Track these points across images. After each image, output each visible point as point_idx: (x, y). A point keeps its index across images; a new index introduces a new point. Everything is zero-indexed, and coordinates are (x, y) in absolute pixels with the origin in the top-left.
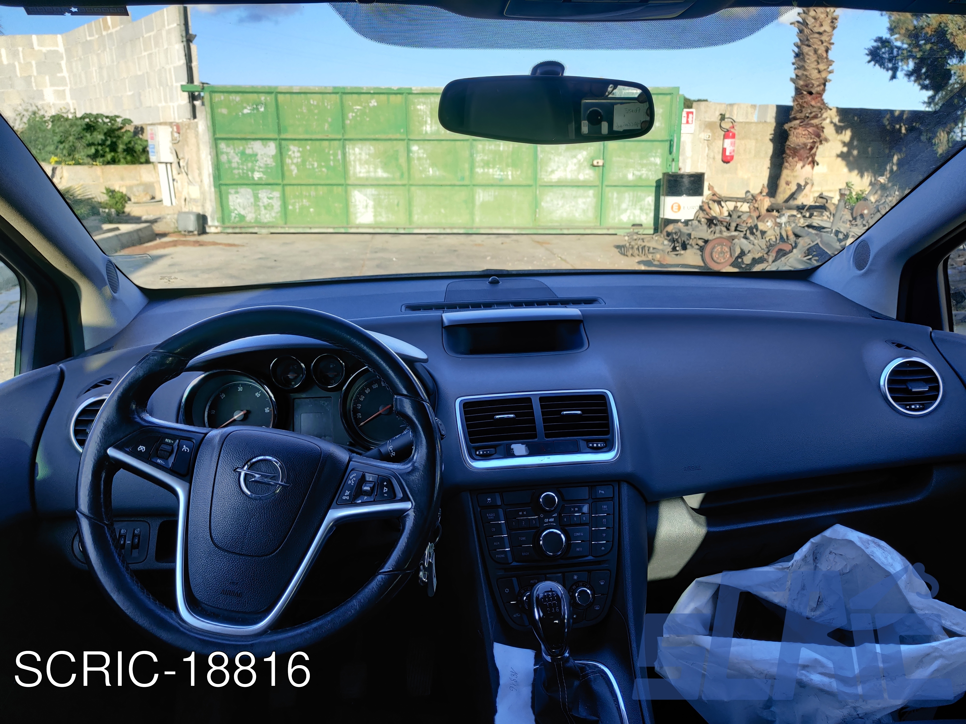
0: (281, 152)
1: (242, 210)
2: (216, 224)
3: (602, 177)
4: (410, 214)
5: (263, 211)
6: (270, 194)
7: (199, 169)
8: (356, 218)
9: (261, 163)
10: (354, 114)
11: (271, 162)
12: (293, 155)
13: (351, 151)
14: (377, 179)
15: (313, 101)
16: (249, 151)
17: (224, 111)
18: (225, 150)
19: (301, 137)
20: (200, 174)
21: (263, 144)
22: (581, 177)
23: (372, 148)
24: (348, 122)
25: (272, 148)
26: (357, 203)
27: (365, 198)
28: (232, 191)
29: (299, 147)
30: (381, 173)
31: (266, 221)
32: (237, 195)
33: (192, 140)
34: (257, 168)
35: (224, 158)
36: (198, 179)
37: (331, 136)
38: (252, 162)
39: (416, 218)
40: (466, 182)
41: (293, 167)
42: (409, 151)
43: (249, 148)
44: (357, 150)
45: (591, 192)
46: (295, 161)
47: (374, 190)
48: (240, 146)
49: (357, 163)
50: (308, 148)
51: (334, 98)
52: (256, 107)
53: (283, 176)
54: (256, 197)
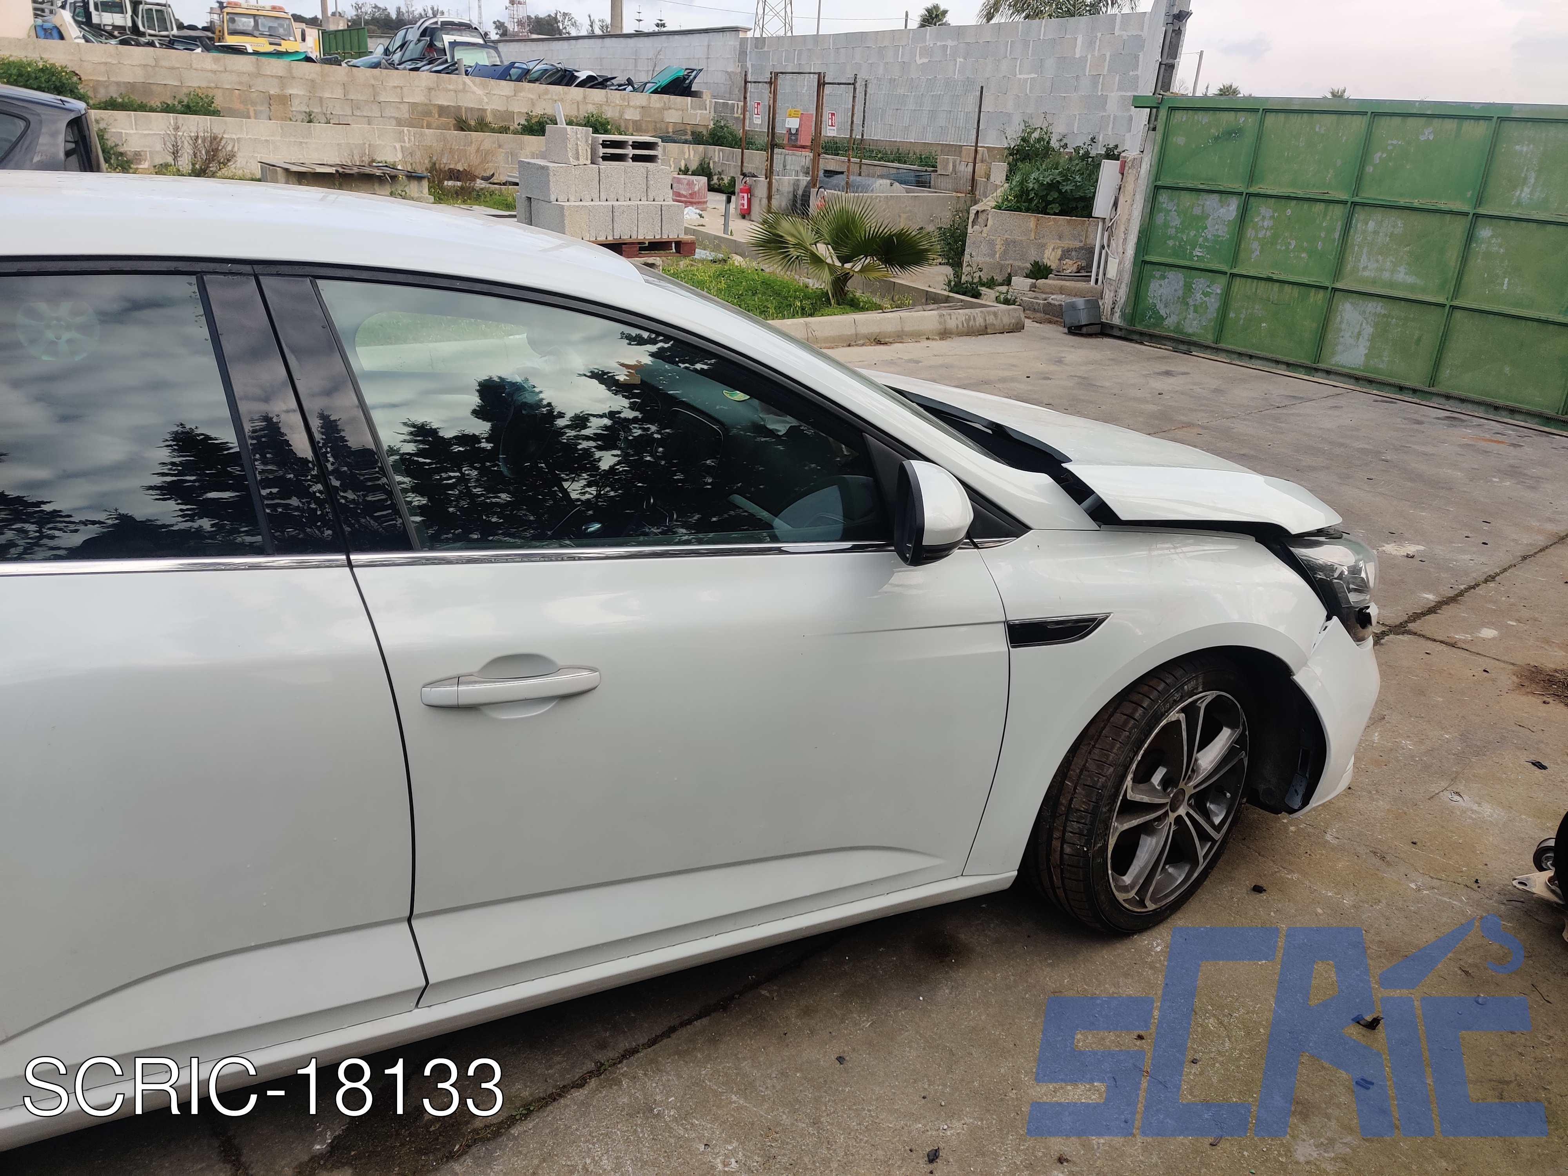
0: (1244, 216)
1: (1162, 307)
2: (1123, 323)
4: (1437, 365)
5: (1190, 316)
6: (1208, 286)
8: (1334, 354)
9: (1209, 232)
10: (1384, 155)
11: (1223, 232)
12: (1260, 223)
13: (1359, 225)
14: (1392, 285)
15: (1320, 128)
16: (1197, 211)
17: (1182, 140)
18: (1164, 206)
19: (1281, 191)
20: (1125, 240)
21: (1220, 201)
23: (1400, 223)
24: (1369, 169)
25: (1231, 209)
26: (1343, 326)
27: (1361, 318)
28: (1157, 274)
29: (1275, 211)
30: (1403, 277)
31: (1190, 331)
32: (1162, 282)
33: (1131, 188)
34: (1201, 239)
35: (1160, 218)
36: (1121, 250)
37: (1333, 195)
38: (1198, 231)
39: (1445, 373)
41: (1255, 245)
42: (1470, 237)
43: (1199, 205)
44: (1371, 225)
46: (1260, 235)
47: (1381, 304)
48: (1187, 199)
49: (1365, 250)
50: (1289, 212)
51: (1358, 124)
52: (1233, 133)
53: (1235, 260)
54: (1188, 288)
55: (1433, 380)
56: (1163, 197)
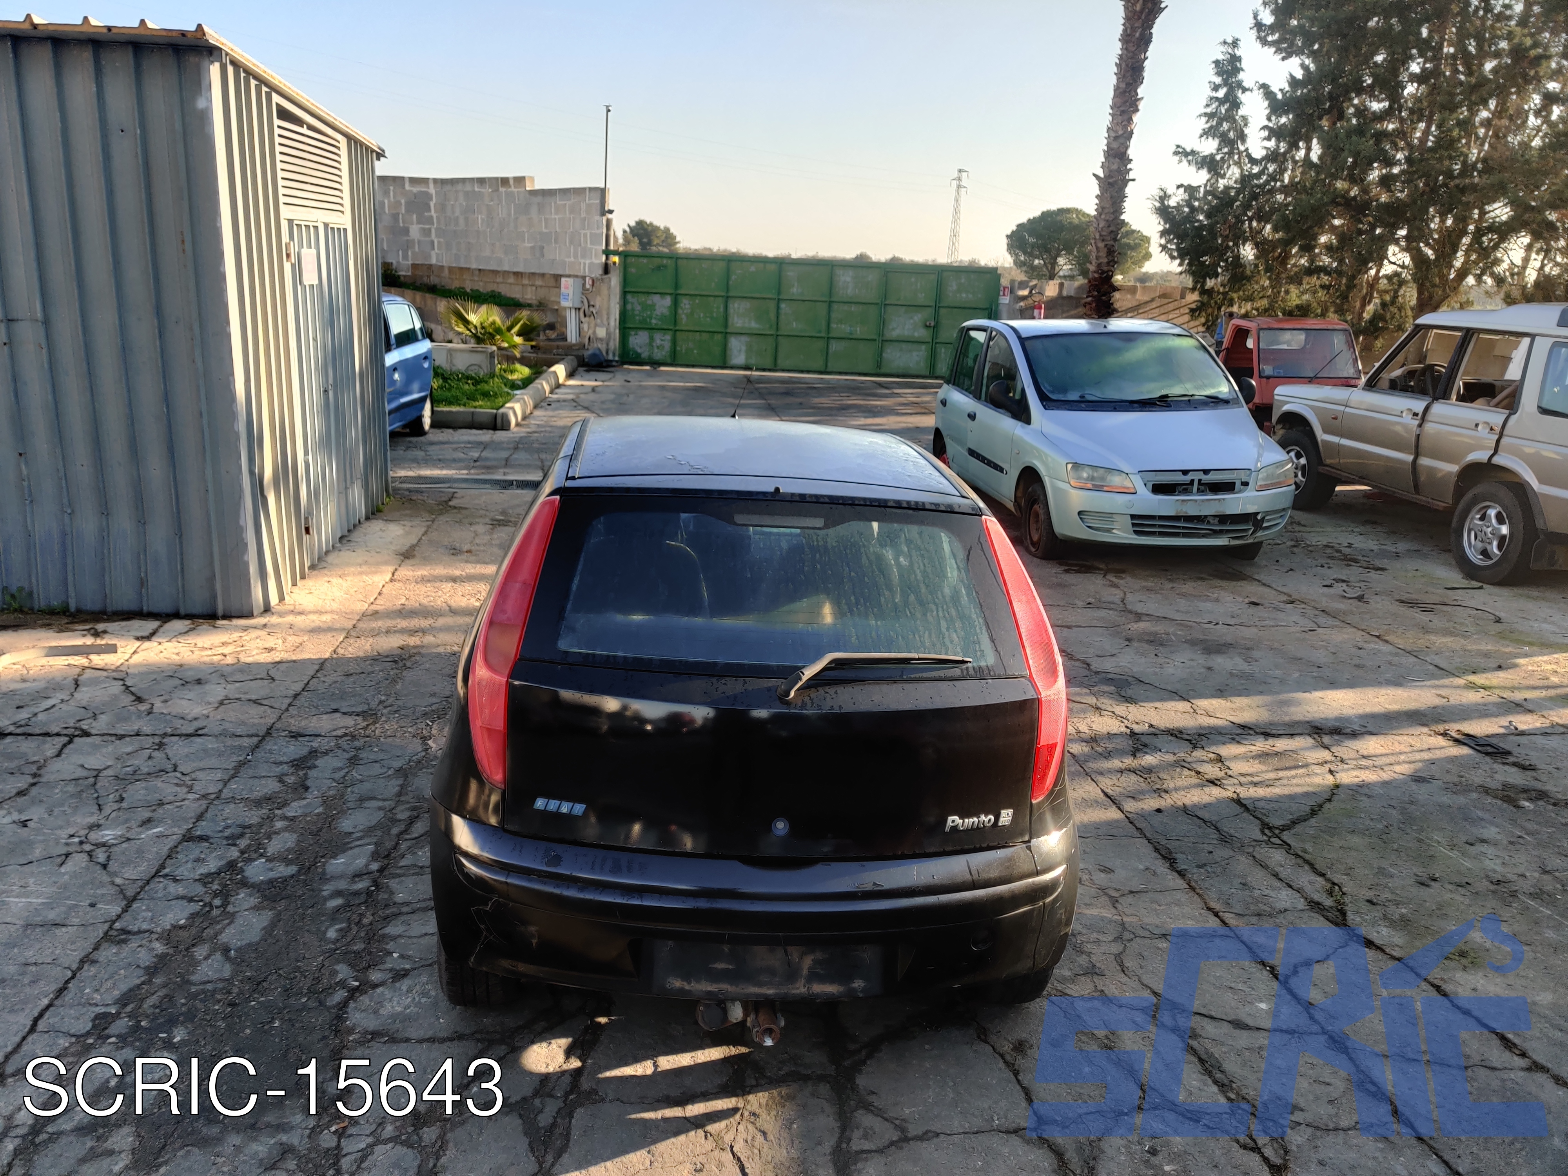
0: (676, 304)
1: (640, 347)
2: (617, 358)
3: (934, 335)
4: (776, 359)
5: (656, 350)
6: (663, 336)
7: (608, 314)
9: (658, 312)
10: (736, 277)
11: (666, 311)
12: (684, 307)
13: (731, 305)
14: (751, 329)
16: (649, 302)
17: (633, 270)
18: (632, 301)
19: (692, 292)
20: (608, 319)
21: (661, 298)
22: (916, 334)
23: (748, 304)
24: (731, 283)
25: (668, 301)
26: (733, 348)
27: (740, 344)
28: (634, 333)
29: (690, 301)
30: (754, 325)
31: (657, 357)
32: (637, 337)
33: (604, 291)
34: (654, 315)
35: (629, 307)
36: (606, 323)
37: (717, 293)
38: (651, 311)
39: (779, 361)
40: (823, 335)
41: (684, 316)
42: (778, 308)
43: (650, 300)
44: (736, 305)
45: (923, 347)
46: (686, 312)
47: (747, 337)
48: (642, 298)
49: (736, 316)
50: (698, 301)
51: (723, 264)
52: (659, 268)
53: (675, 324)
54: (652, 339)
55: (775, 363)
56: (629, 297)
